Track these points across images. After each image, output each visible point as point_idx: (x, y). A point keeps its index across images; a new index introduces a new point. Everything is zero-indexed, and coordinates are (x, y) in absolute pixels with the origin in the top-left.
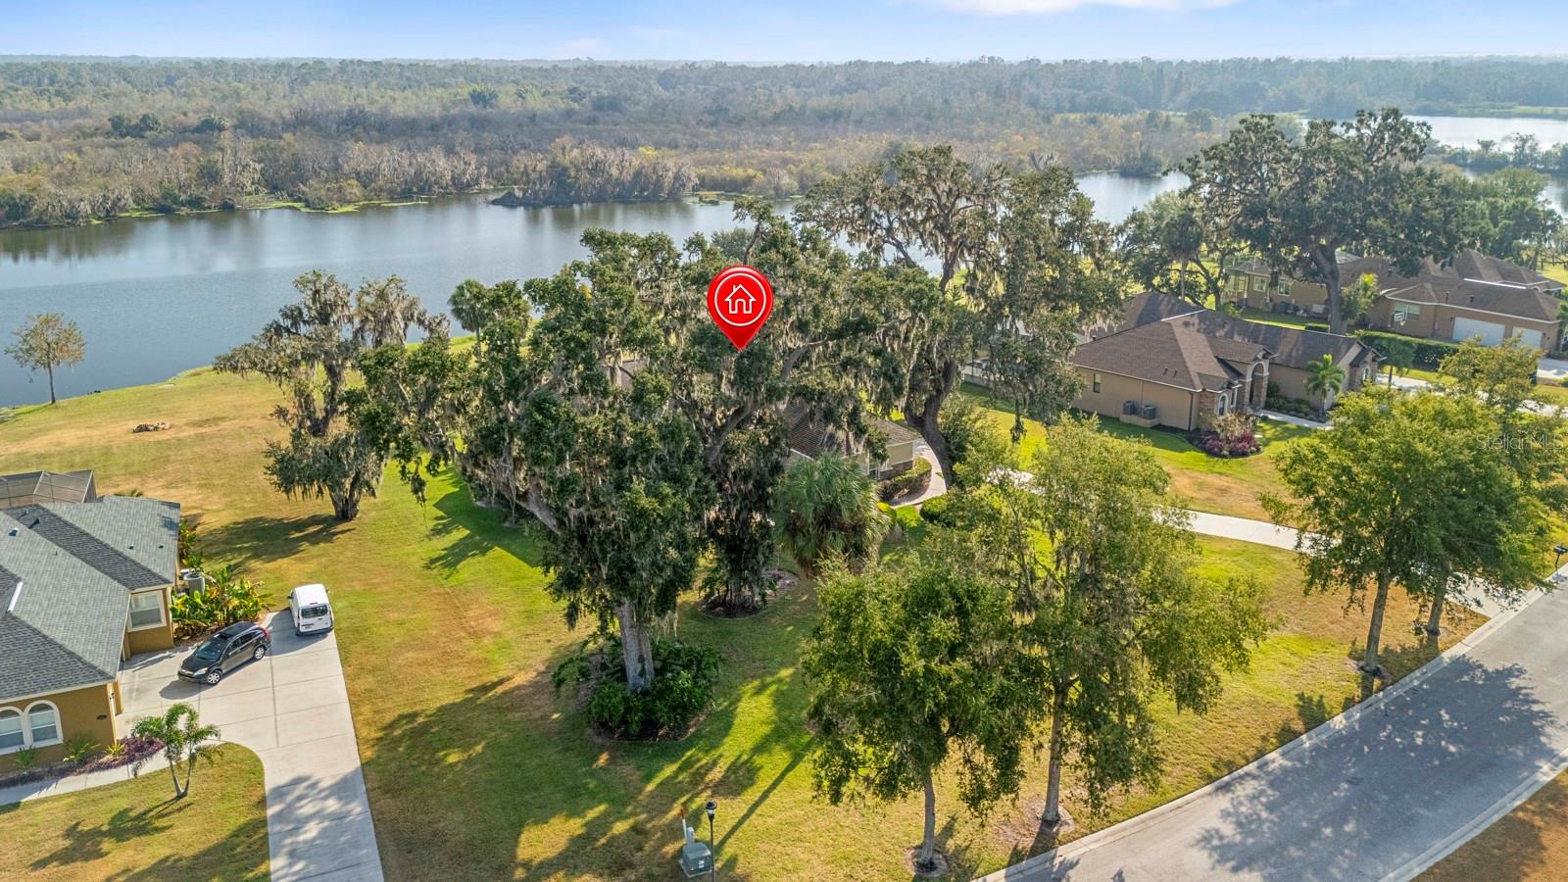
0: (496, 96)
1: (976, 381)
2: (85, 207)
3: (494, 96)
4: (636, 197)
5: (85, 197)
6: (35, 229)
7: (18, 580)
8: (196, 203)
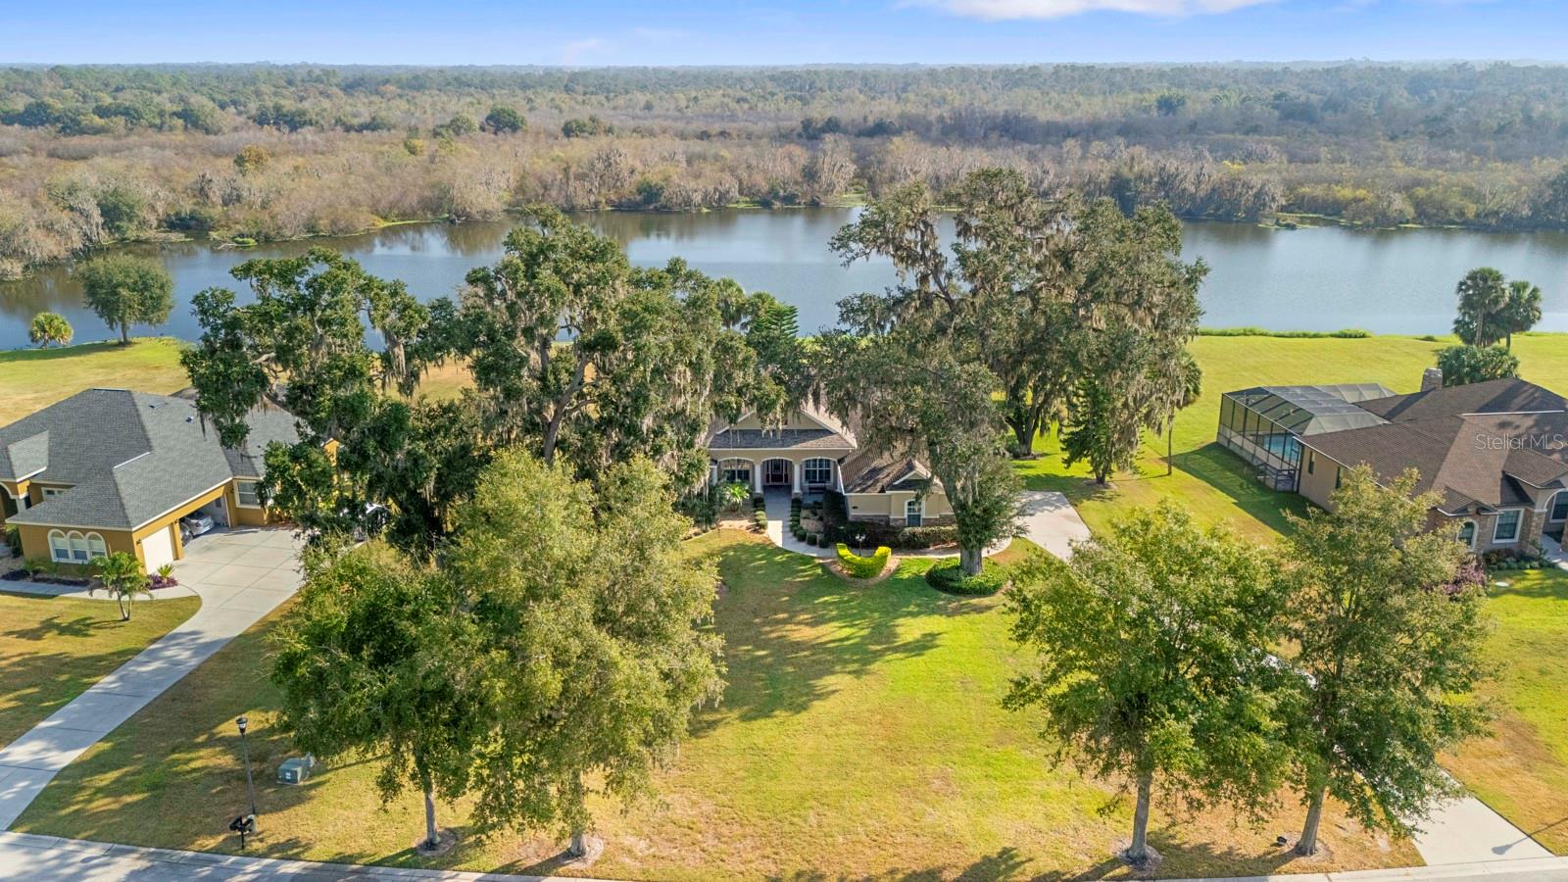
0: (1184, 103)
1: (1243, 454)
2: (697, 198)
3: (1181, 101)
4: (1209, 215)
5: (697, 189)
6: (662, 213)
7: (150, 448)
8: (790, 199)
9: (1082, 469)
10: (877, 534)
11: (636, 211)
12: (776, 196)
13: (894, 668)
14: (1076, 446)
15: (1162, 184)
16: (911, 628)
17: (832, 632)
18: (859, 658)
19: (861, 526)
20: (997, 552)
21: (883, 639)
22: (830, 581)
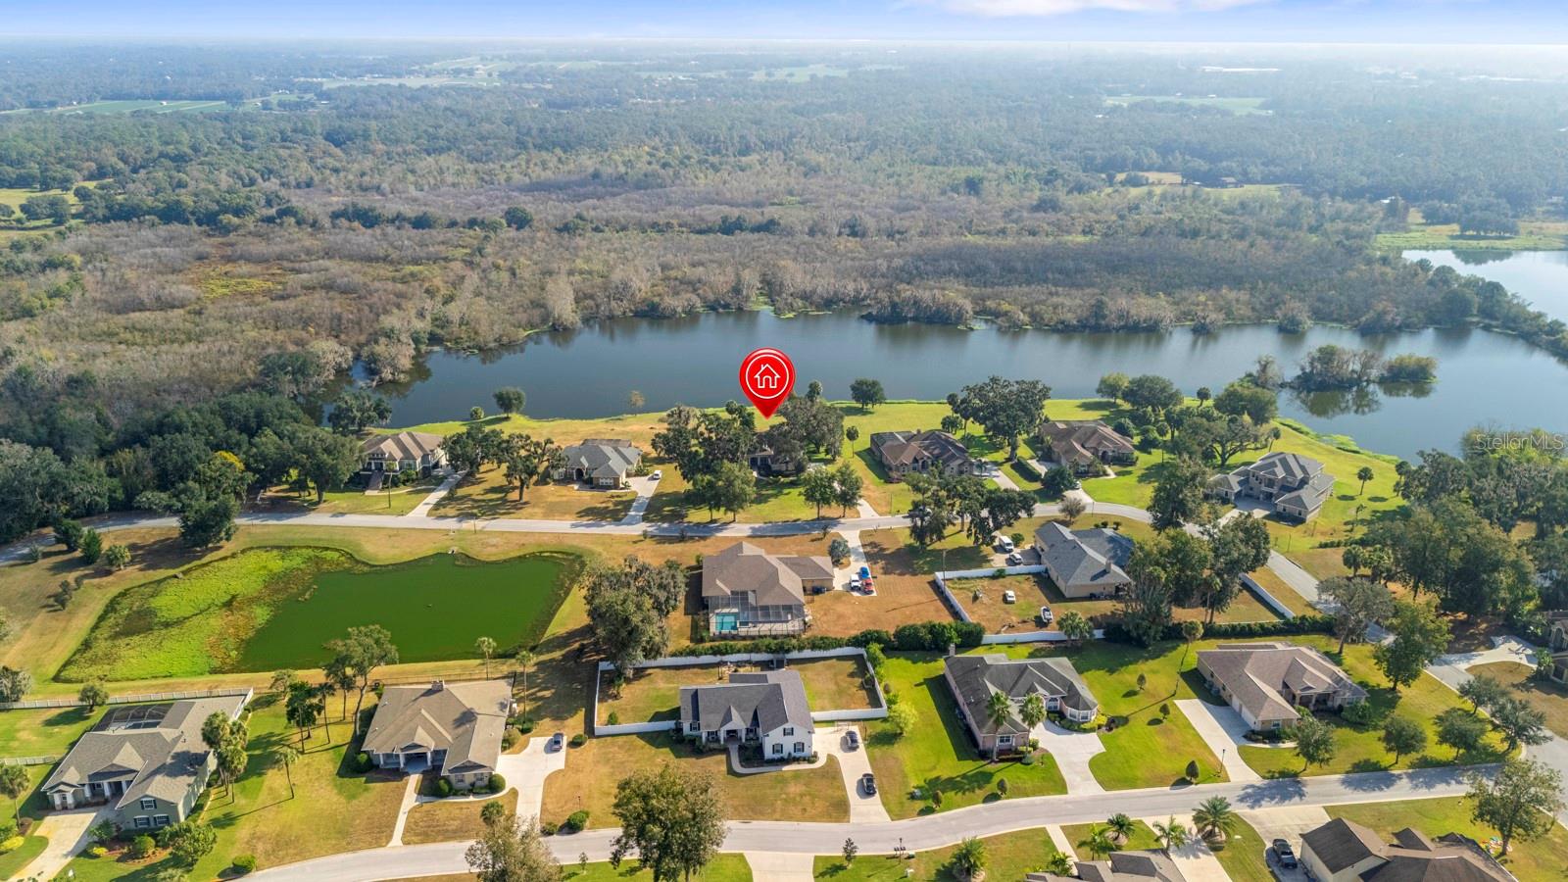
9: (829, 457)
10: (780, 473)
11: (645, 316)
12: (719, 304)
13: (782, 497)
14: (827, 452)
15: (915, 303)
16: (786, 491)
17: (770, 492)
18: (775, 496)
19: (775, 472)
20: (804, 476)
21: (781, 493)
22: (768, 484)
